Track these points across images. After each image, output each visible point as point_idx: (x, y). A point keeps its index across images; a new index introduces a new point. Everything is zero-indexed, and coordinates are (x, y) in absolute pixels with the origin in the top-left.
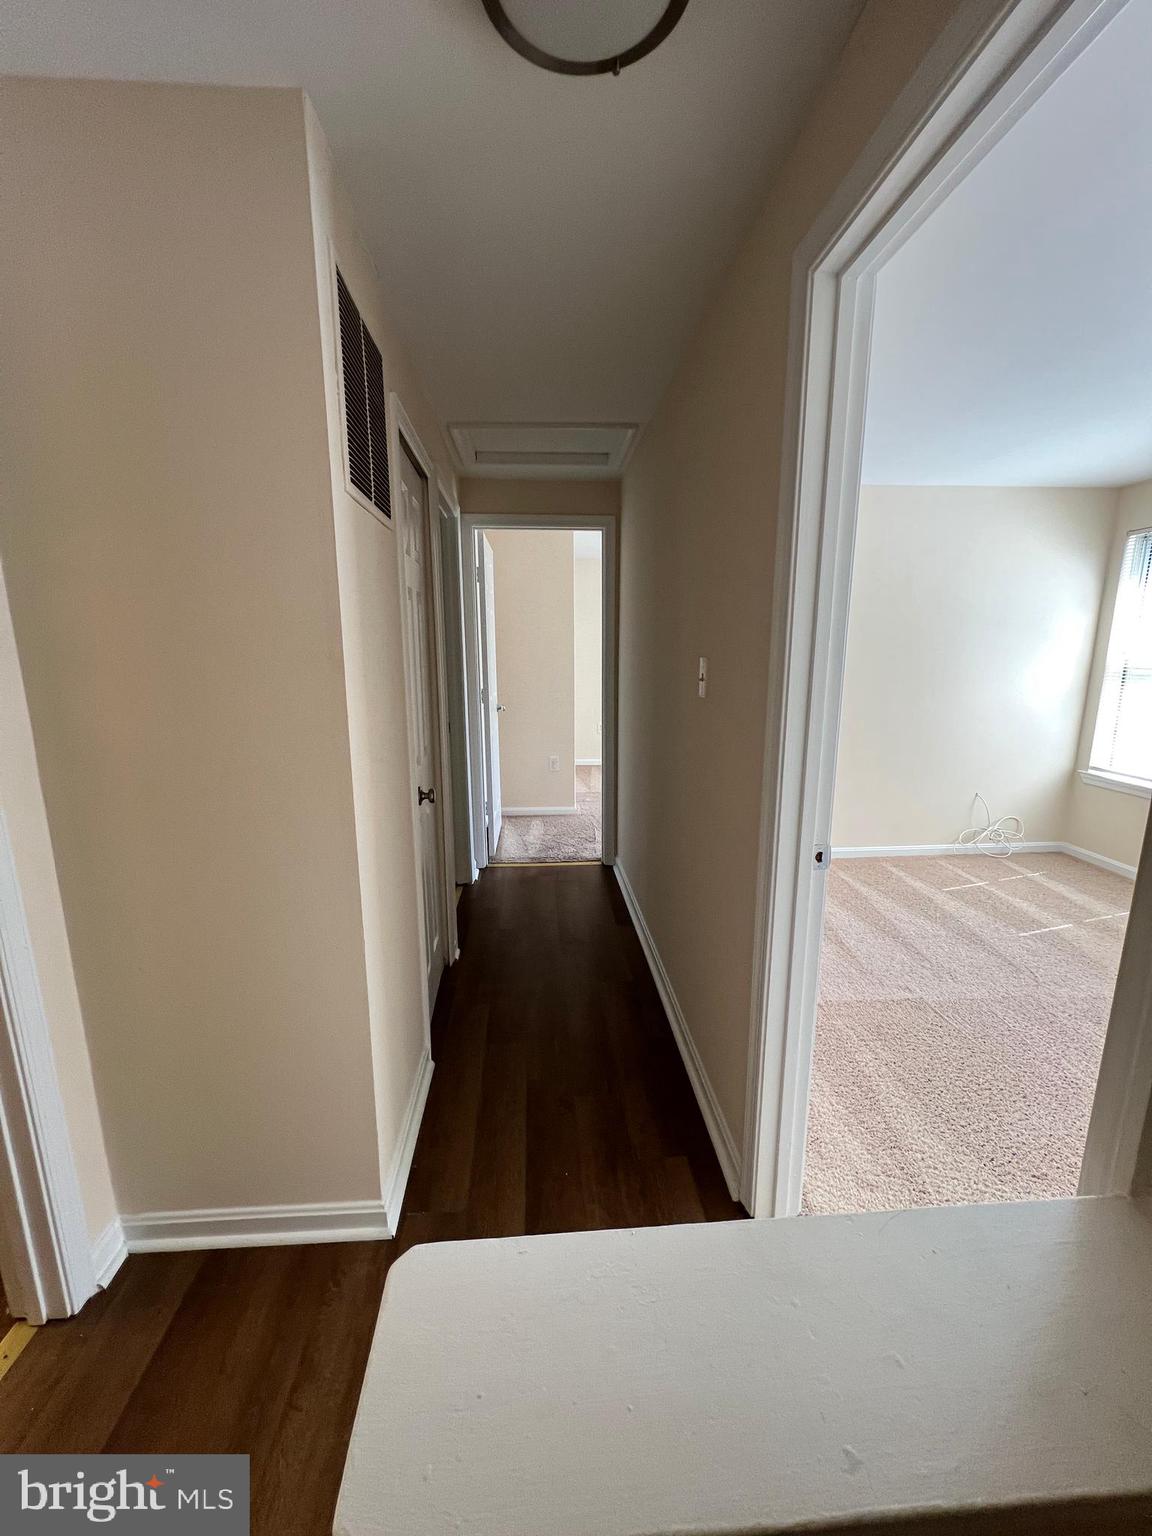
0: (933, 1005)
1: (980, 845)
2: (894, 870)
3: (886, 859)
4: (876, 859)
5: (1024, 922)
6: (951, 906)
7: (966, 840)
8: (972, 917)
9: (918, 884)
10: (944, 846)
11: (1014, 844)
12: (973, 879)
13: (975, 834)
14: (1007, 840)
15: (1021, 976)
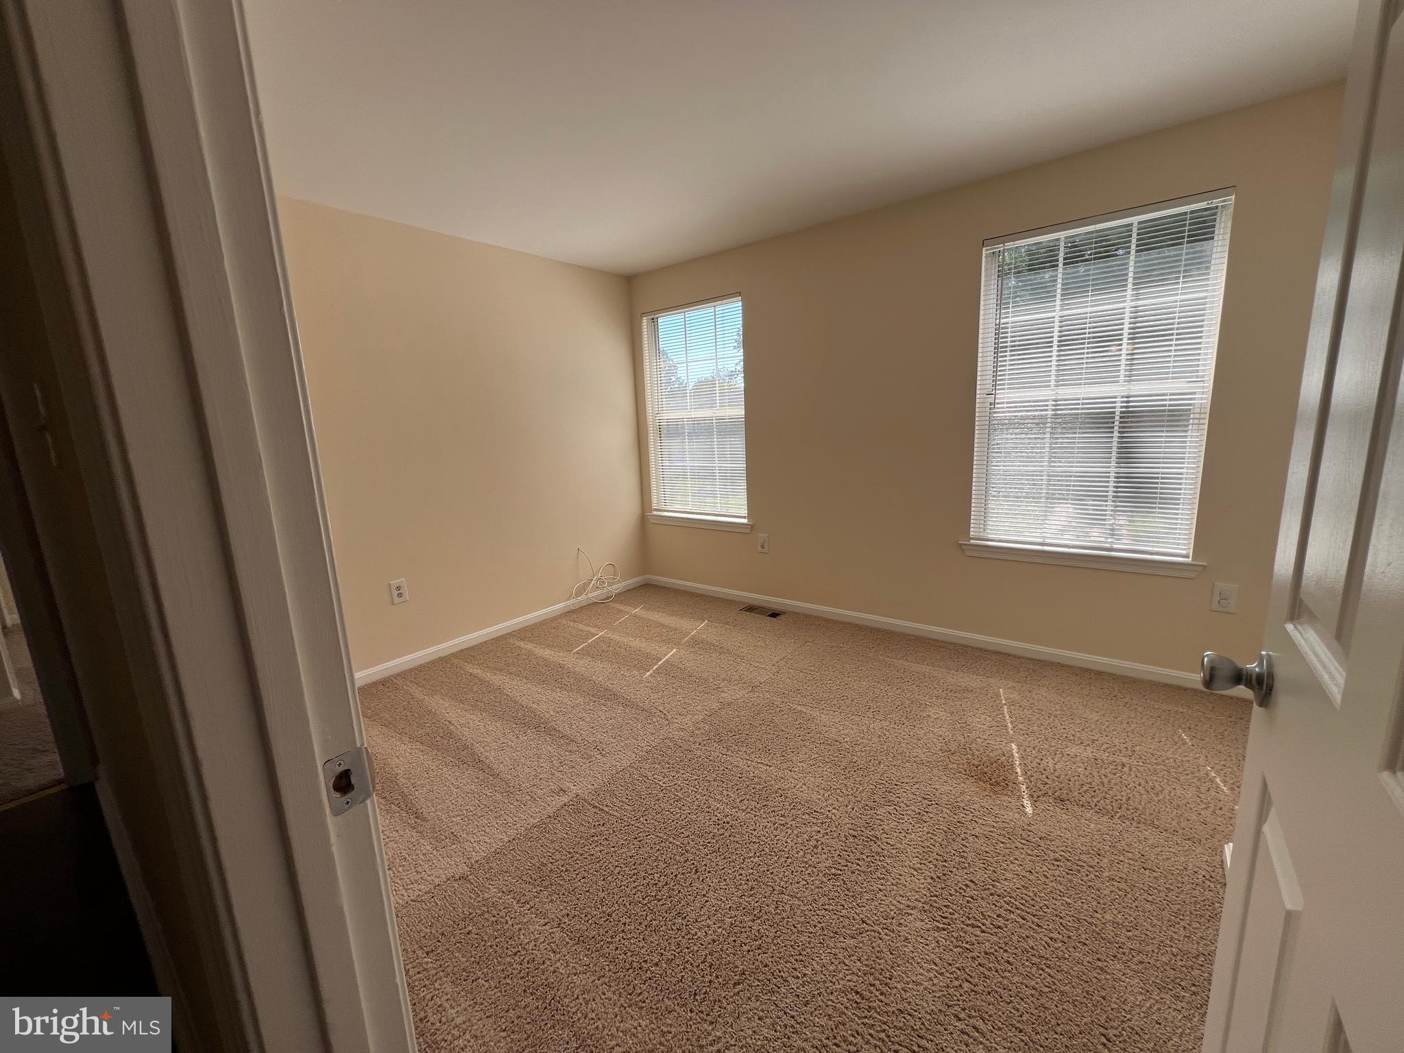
0: (589, 798)
1: (590, 595)
2: (522, 644)
3: (511, 635)
4: (502, 638)
5: (642, 661)
6: (582, 666)
7: (578, 594)
8: (600, 671)
9: (547, 653)
10: (562, 605)
11: (615, 587)
12: (593, 630)
13: (585, 585)
14: (610, 584)
15: (654, 720)
